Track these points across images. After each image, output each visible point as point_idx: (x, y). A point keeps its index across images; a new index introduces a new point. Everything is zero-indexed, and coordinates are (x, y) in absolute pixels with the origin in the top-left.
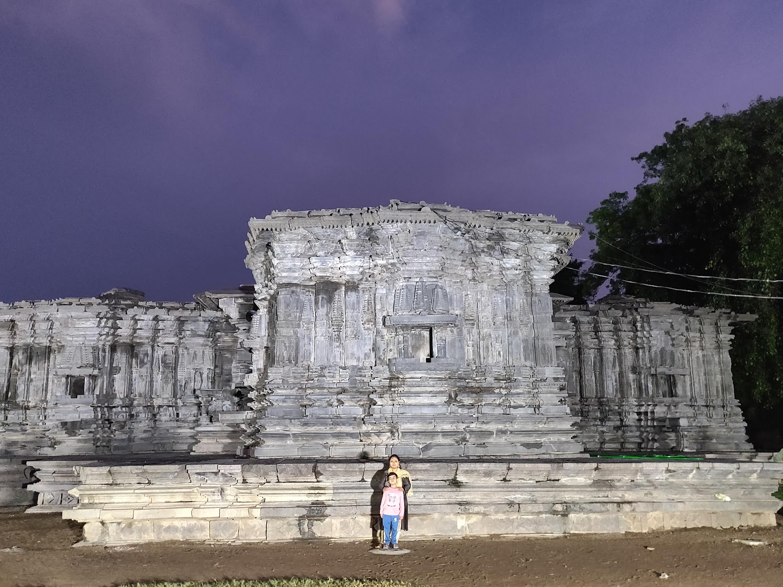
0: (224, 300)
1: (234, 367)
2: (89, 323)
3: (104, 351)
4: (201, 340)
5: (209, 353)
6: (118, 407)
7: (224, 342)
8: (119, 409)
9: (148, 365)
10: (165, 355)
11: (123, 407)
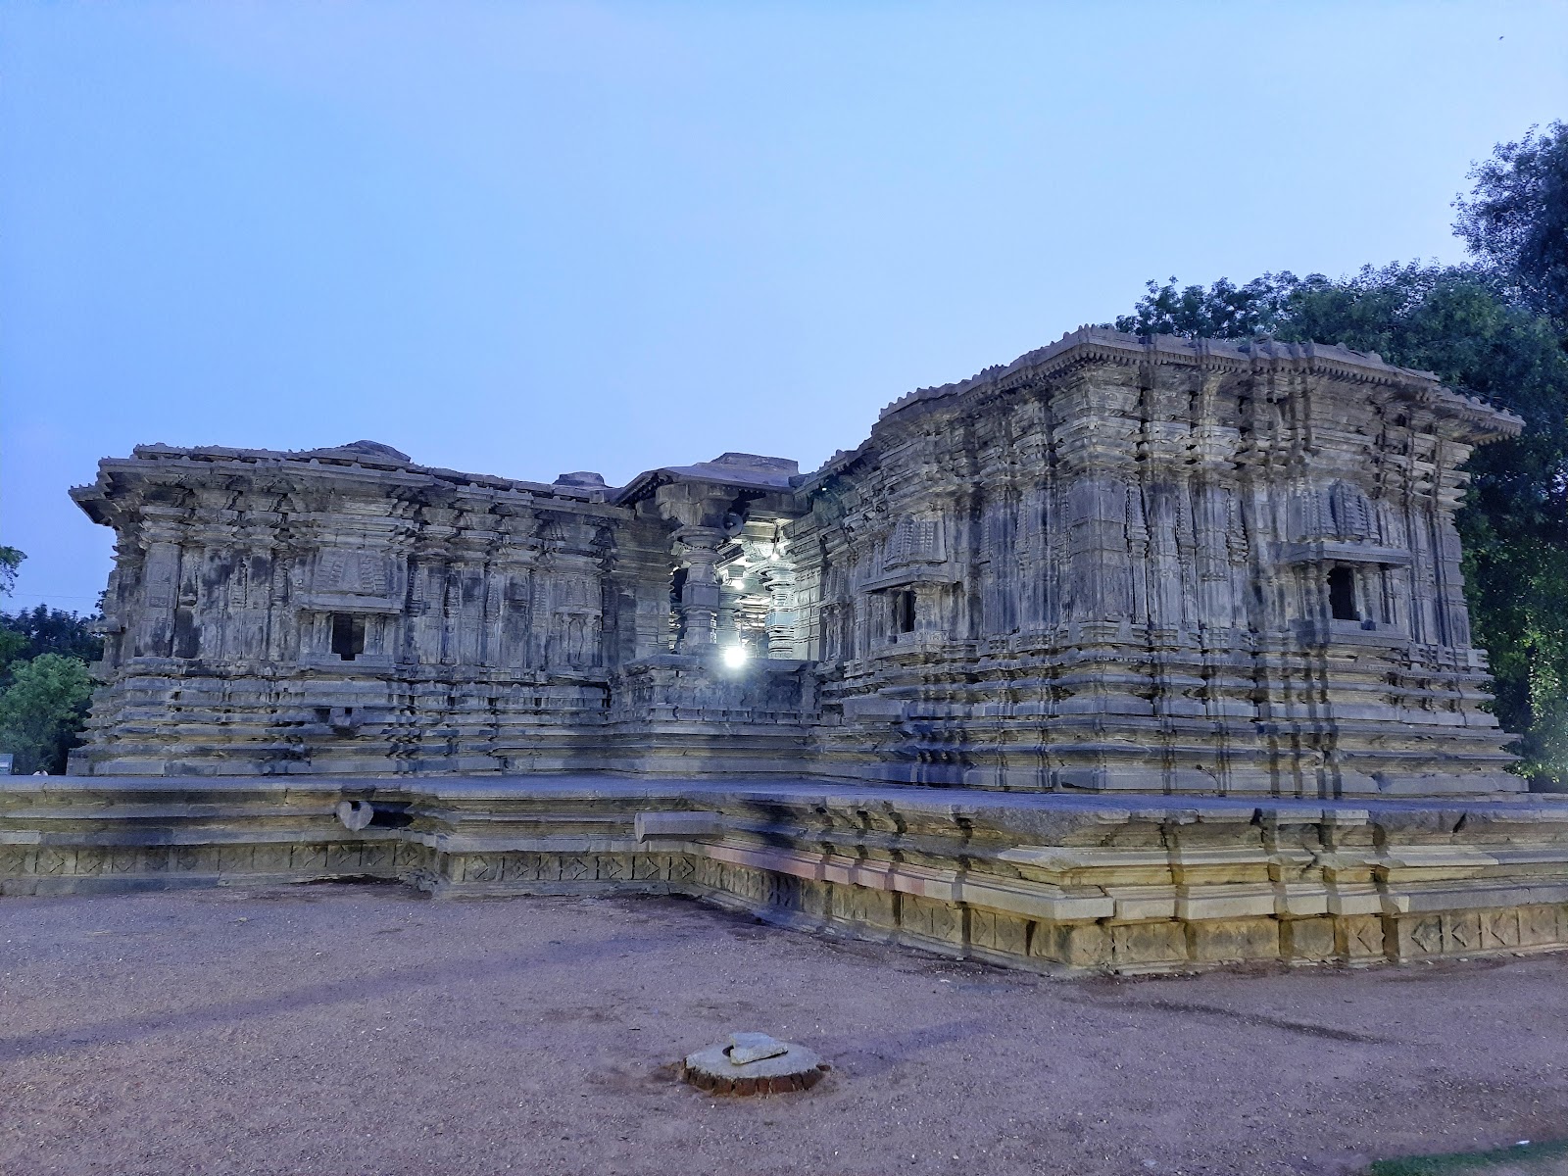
0: (670, 489)
1: (641, 616)
2: (373, 507)
3: (400, 568)
4: (581, 561)
5: (592, 585)
6: (428, 681)
7: (622, 567)
8: (431, 686)
9: (479, 603)
10: (512, 585)
11: (438, 682)
